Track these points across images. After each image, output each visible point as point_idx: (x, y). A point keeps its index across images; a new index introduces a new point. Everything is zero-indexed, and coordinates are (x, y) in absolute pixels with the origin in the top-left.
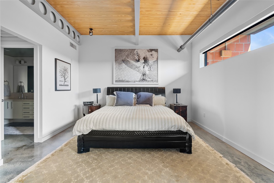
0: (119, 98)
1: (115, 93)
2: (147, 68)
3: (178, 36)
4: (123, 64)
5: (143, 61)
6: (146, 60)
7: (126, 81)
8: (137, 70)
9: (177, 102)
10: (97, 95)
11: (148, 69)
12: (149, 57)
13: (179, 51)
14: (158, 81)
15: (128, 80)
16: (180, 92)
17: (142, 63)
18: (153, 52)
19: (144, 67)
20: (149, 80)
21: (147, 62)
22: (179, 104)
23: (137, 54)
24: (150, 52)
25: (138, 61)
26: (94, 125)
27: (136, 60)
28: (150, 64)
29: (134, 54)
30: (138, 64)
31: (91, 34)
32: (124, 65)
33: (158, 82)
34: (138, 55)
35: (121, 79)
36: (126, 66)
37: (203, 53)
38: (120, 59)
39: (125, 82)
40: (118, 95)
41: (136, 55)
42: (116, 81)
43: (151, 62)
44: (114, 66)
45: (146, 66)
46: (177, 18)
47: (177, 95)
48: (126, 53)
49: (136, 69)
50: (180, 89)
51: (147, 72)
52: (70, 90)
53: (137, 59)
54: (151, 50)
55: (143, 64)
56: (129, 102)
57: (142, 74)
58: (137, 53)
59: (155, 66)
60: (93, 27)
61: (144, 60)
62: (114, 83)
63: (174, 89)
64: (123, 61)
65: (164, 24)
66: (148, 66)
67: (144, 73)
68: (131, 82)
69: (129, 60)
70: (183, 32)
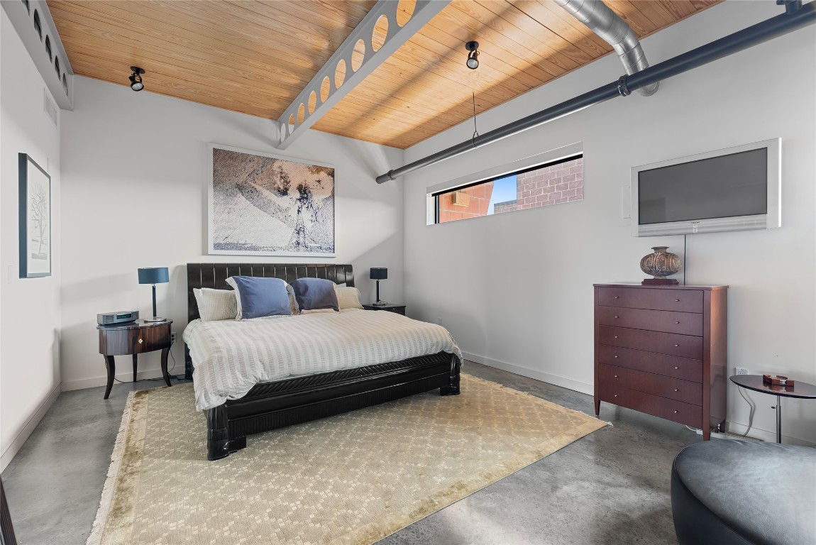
0: (253, 294)
1: (230, 281)
2: (306, 215)
3: (376, 145)
4: (238, 196)
5: (298, 195)
6: (304, 192)
7: (250, 245)
8: (281, 217)
9: (378, 300)
10: (154, 289)
11: (310, 218)
12: (311, 187)
13: (380, 179)
14: (334, 249)
15: (254, 245)
16: (386, 277)
17: (295, 200)
18: (323, 175)
19: (299, 211)
20: (313, 245)
21: (307, 198)
22: (382, 303)
23: (281, 173)
24: (316, 175)
25: (284, 192)
26: (266, 368)
27: (279, 191)
28: (315, 206)
29: (273, 173)
30: (284, 201)
31: (138, 86)
32: (241, 200)
33: (334, 252)
34: (284, 178)
35: (230, 240)
36: (248, 202)
37: (433, 195)
38: (231, 181)
39: (246, 249)
40: (248, 287)
41: (279, 176)
42: (217, 246)
43: (317, 198)
44: (211, 200)
45: (304, 209)
46: (397, 112)
47: (378, 283)
48: (250, 167)
49: (279, 213)
50: (386, 270)
51: (309, 226)
52: (49, 274)
53: (282, 188)
54: (318, 169)
55: (298, 202)
56: (282, 306)
57: (293, 229)
58: (279, 170)
59: (328, 211)
60: (144, 63)
61: (300, 192)
62: (211, 250)
63: (371, 269)
64: (240, 188)
65: (363, 116)
66: (311, 209)
67: (301, 226)
68: (262, 248)
69: (259, 188)
70: (392, 140)
